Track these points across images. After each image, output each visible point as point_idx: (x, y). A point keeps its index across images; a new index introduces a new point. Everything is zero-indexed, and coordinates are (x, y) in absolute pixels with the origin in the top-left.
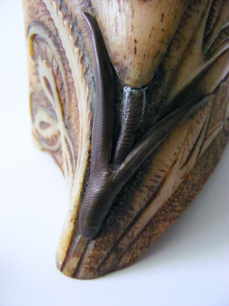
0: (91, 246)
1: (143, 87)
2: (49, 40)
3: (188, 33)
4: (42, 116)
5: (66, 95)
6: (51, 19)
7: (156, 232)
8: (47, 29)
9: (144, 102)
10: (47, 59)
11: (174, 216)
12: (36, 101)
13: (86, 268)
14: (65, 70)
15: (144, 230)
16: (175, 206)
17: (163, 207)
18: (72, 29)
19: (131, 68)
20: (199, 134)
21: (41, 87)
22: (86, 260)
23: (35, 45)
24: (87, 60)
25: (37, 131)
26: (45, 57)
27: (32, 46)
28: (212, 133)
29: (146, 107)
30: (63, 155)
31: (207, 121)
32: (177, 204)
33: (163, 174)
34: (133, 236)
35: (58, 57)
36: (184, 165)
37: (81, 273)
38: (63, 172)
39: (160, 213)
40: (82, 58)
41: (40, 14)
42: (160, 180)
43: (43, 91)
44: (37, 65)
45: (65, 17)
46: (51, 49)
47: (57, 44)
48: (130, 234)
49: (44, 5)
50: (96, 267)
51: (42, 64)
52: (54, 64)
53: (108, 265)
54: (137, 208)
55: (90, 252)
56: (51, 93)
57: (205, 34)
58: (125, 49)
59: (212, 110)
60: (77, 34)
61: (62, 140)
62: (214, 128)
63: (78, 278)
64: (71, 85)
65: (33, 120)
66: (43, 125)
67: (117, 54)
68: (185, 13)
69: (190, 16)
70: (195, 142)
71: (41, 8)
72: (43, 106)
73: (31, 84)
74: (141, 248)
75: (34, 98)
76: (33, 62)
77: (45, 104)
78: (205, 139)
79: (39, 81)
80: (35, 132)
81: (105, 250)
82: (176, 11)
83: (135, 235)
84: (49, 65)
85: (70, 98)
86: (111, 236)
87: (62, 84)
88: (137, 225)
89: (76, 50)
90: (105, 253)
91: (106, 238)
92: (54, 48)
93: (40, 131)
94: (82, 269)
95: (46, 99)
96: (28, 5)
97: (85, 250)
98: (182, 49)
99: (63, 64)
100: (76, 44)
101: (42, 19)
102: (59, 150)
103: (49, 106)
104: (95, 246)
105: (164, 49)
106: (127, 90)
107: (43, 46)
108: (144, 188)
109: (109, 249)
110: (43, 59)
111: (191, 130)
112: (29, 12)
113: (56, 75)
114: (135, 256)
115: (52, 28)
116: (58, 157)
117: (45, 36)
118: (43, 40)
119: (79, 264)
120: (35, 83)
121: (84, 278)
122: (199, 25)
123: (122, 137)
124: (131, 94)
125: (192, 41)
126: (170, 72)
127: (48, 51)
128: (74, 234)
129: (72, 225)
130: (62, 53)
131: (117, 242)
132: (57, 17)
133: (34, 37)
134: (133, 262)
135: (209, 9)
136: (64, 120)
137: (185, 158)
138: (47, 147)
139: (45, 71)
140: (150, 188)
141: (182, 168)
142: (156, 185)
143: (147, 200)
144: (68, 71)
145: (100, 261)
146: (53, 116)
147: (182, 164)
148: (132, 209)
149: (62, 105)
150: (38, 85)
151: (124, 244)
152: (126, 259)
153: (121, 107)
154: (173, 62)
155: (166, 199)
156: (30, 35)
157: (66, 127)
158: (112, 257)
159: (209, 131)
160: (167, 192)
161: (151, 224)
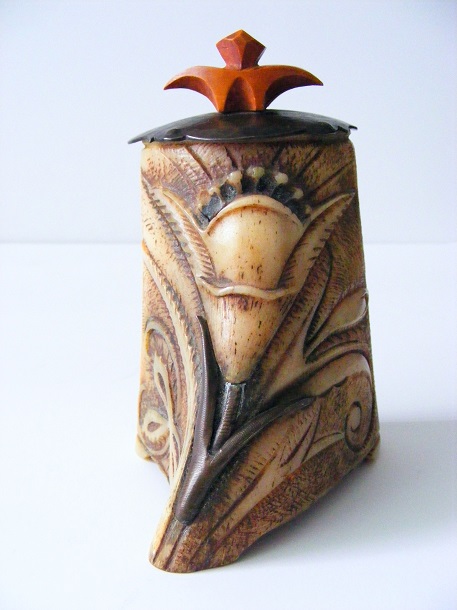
0: (186, 532)
1: (242, 383)
2: (167, 338)
3: (287, 338)
4: (152, 416)
5: (179, 391)
6: (169, 317)
7: (253, 529)
8: (165, 326)
9: (243, 396)
10: (162, 355)
11: (274, 517)
12: (146, 400)
13: (179, 557)
14: (179, 367)
15: (241, 523)
16: (277, 507)
17: (262, 502)
18: (188, 329)
19: (231, 366)
20: (302, 435)
21: (154, 384)
22: (180, 547)
23: (153, 340)
24: (198, 359)
25: (144, 434)
26: (160, 353)
27: (149, 341)
28: (322, 438)
29: (245, 401)
30: (171, 456)
31: (315, 423)
32: (278, 504)
33: (260, 467)
34: (228, 528)
35: (174, 354)
36: (285, 463)
37: (173, 564)
38: (168, 477)
39: (257, 509)
40: (194, 356)
41: (160, 310)
42: (257, 473)
43: (156, 389)
44: (152, 361)
45: (182, 318)
46: (168, 346)
47: (174, 341)
48: (225, 524)
49: (164, 303)
50: (189, 557)
51: (157, 360)
52: (170, 360)
53: (201, 558)
54: (234, 498)
55: (184, 539)
56: (164, 391)
57: (306, 339)
58: (227, 349)
59: (320, 412)
60: (191, 334)
61: (170, 442)
62: (326, 434)
63: (169, 571)
64: (183, 381)
65: (141, 423)
66: (153, 426)
67: (221, 354)
68: (285, 319)
69: (290, 323)
70: (298, 442)
71: (161, 306)
72: (154, 405)
73: (143, 382)
74: (237, 545)
75: (145, 397)
76: (148, 358)
77: (156, 403)
78: (312, 443)
79: (152, 378)
80: (141, 436)
81: (199, 538)
82: (274, 319)
83: (231, 526)
84: (165, 361)
85: (182, 394)
86: (207, 523)
87: (175, 381)
88: (233, 516)
89: (190, 348)
90: (200, 542)
91: (201, 525)
92: (171, 345)
93: (148, 434)
94: (175, 558)
95: (158, 397)
96: (148, 299)
97: (180, 536)
98: (282, 352)
99: (178, 361)
100: (190, 343)
101: (161, 315)
102: (166, 454)
103: (160, 406)
104: (190, 533)
105: (261, 351)
106: (228, 386)
107: (160, 342)
108: (241, 478)
109: (204, 538)
110: (158, 355)
111: (292, 429)
112: (149, 307)
113: (170, 372)
114: (230, 553)
115: (170, 326)
116: (164, 462)
117: (163, 333)
118: (161, 337)
119: (172, 553)
120: (148, 380)
121: (176, 571)
122: (300, 330)
123: (221, 427)
124: (231, 388)
125: (292, 345)
126: (267, 372)
127: (165, 347)
128: (171, 519)
129: (170, 510)
130: (177, 350)
131: (211, 531)
132: (175, 317)
133: (151, 332)
134: (229, 561)
135: (312, 315)
136: (174, 417)
137: (286, 457)
138: (153, 452)
139: (159, 367)
140: (247, 478)
141: (282, 466)
142: (253, 477)
143: (244, 490)
144: (181, 368)
145: (194, 551)
146: (164, 416)
147: (283, 461)
148: (228, 497)
149: (173, 402)
150: (151, 383)
151: (219, 535)
152: (221, 555)
153: (222, 400)
154: (272, 363)
155: (264, 495)
156: (148, 330)
157: (176, 424)
158: (206, 547)
159: (319, 436)
160: (265, 487)
161: (248, 519)
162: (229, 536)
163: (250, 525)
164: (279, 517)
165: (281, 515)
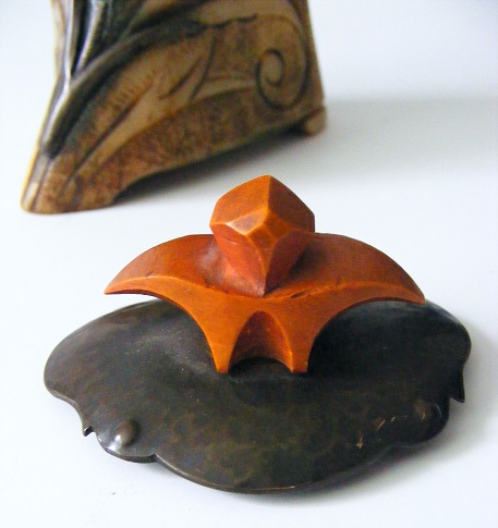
0: (51, 168)
7: (127, 168)
13: (45, 196)
15: (111, 159)
22: (46, 185)
28: (220, 78)
33: (132, 96)
36: (166, 96)
37: (39, 205)
39: (130, 145)
42: (128, 102)
48: (92, 158)
50: (54, 195)
54: (100, 129)
55: (49, 175)
59: (214, 46)
62: (224, 74)
78: (204, 80)
81: (65, 174)
83: (100, 161)
86: (72, 156)
88: (102, 151)
90: (65, 178)
94: (41, 197)
104: (55, 168)
108: (108, 106)
109: (69, 174)
111: (174, 58)
114: (101, 195)
119: (38, 192)
131: (77, 166)
140: (116, 107)
141: (161, 98)
145: (59, 188)
147: (162, 94)
148: (94, 128)
152: (90, 196)
158: (72, 185)
159: (212, 74)
160: (139, 120)
161: (121, 156)
162: (97, 173)
163: (123, 163)
164: (160, 159)
165: (162, 156)
